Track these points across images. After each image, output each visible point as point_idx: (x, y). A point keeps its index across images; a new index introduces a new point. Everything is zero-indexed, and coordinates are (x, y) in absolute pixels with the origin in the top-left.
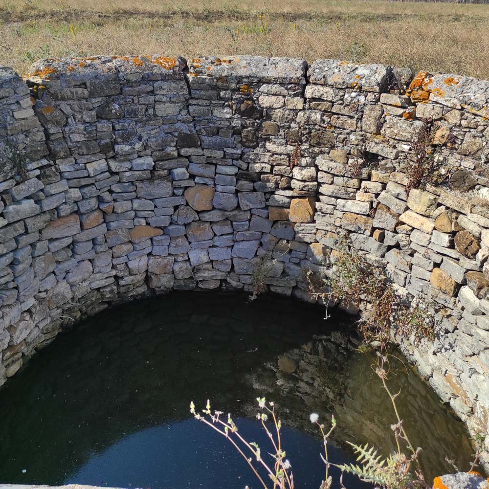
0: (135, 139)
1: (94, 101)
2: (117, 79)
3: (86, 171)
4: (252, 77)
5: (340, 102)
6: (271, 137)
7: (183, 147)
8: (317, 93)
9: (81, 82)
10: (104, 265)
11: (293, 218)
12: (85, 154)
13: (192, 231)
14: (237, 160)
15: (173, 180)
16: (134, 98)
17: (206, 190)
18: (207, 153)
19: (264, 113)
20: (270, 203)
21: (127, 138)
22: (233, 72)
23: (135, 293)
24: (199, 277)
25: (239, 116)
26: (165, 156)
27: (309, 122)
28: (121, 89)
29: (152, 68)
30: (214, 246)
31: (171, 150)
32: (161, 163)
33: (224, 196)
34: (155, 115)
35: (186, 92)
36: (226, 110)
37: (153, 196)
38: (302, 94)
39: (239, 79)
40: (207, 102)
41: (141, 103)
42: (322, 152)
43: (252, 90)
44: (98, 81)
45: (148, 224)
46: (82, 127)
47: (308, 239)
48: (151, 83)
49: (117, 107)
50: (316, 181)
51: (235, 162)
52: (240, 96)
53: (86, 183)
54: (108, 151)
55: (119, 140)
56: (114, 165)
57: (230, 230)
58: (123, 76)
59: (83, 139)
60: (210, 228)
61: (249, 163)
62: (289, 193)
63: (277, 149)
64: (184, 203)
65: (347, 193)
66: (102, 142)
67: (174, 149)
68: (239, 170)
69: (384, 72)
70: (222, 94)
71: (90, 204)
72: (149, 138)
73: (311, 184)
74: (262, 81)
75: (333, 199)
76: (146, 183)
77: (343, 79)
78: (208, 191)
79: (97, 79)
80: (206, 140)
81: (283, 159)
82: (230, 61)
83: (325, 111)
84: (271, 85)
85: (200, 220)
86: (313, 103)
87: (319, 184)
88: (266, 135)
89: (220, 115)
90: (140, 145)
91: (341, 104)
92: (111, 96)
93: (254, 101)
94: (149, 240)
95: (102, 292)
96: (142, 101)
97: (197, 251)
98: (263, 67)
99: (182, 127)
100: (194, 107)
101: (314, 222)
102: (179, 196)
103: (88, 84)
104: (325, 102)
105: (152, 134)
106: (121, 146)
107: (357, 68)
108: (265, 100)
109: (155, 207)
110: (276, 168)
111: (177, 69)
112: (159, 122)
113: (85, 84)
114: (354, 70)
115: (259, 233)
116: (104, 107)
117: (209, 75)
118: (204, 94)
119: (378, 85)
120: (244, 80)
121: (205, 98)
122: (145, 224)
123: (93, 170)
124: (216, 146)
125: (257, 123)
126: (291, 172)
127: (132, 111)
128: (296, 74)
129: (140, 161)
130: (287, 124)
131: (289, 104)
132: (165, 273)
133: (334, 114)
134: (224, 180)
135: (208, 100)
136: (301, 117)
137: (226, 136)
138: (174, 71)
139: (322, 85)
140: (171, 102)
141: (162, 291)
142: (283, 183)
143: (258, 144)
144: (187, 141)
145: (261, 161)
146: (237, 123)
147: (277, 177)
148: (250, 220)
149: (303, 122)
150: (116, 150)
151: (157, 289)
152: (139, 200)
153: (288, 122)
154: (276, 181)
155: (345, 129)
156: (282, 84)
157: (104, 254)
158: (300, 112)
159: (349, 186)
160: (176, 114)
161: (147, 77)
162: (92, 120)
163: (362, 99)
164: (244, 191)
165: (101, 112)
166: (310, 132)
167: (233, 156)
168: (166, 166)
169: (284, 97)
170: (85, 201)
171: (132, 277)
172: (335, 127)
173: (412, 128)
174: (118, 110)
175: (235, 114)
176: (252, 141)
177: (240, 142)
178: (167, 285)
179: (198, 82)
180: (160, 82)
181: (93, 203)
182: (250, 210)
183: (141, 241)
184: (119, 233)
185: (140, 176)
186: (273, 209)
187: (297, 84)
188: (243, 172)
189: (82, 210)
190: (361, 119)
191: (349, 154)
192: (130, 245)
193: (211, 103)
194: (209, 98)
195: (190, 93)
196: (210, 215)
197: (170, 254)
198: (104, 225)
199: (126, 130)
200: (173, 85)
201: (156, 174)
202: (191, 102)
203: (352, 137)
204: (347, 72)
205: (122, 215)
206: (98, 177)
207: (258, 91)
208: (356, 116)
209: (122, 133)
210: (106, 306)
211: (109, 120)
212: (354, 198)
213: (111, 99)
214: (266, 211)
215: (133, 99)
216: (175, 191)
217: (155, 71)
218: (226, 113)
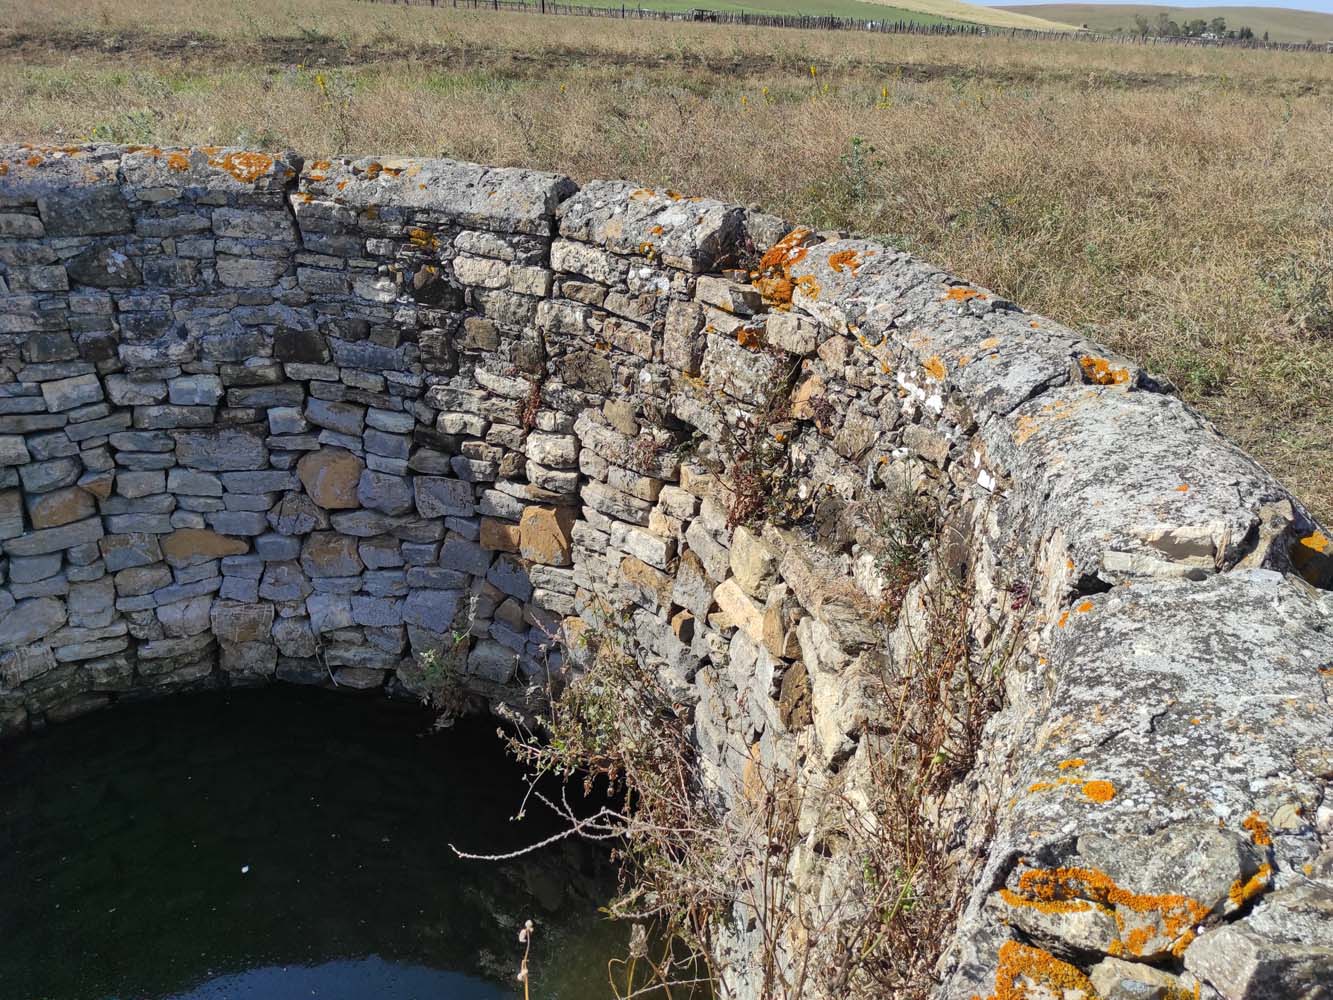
0: (169, 335)
1: (58, 243)
2: (117, 198)
3: (39, 399)
4: (435, 212)
5: (620, 286)
6: (483, 354)
7: (291, 360)
8: (572, 261)
9: (21, 200)
10: (92, 611)
11: (529, 551)
12: (35, 360)
13: (310, 554)
14: (413, 399)
15: (268, 432)
16: (164, 243)
17: (343, 462)
18: (349, 378)
19: (468, 299)
20: (483, 509)
21: (149, 329)
22: (394, 197)
23: (176, 679)
24: (335, 658)
25: (412, 300)
26: (246, 376)
27: (560, 328)
28: (133, 221)
29: (208, 176)
30: (362, 593)
31: (260, 364)
32: (238, 392)
33: (379, 481)
34: (219, 284)
35: (289, 235)
36: (384, 283)
37: (216, 464)
38: (545, 260)
39: (408, 215)
40: (339, 263)
41: (181, 254)
42: (587, 403)
43: (438, 243)
44: (67, 201)
45: (208, 526)
46: (27, 300)
47: (558, 604)
48: (203, 210)
49: (120, 259)
50: (576, 468)
51: (408, 404)
52: (410, 253)
53: (41, 427)
54: (100, 355)
55: (129, 334)
56: (118, 389)
57: (396, 561)
58: (134, 192)
59: (31, 328)
60: (353, 551)
61: (438, 412)
62: (519, 490)
63: (496, 385)
64: (296, 487)
65: (629, 510)
66: (82, 337)
67: (267, 362)
68: (416, 424)
69: (715, 221)
70: (371, 244)
71: (48, 474)
72: (205, 334)
73: (560, 475)
74: (457, 223)
75: (606, 518)
76: (195, 434)
77: (624, 231)
78: (347, 464)
79: (67, 195)
80: (342, 348)
81: (507, 409)
82: (397, 171)
83: (592, 305)
84: (477, 233)
85: (331, 529)
86: (569, 283)
87: (584, 479)
88: (474, 350)
89: (369, 293)
90: (183, 348)
91: (621, 292)
92: (109, 234)
93: (443, 267)
94: (214, 563)
95: (87, 670)
96: (184, 249)
97: (324, 598)
98: (464, 189)
99: (284, 316)
100: (308, 271)
101: (570, 566)
102: (281, 470)
103: (42, 206)
104: (592, 285)
105: (214, 326)
106: (133, 348)
107: (664, 209)
108: (466, 268)
109: (225, 490)
110: (495, 428)
111: (266, 182)
112: (228, 300)
113: (35, 205)
114: (655, 213)
115: (461, 576)
116: (86, 260)
117: (338, 201)
118: (330, 242)
119: (694, 253)
120: (419, 217)
121: (331, 252)
122: (202, 526)
123: (58, 399)
124: (364, 362)
125: (452, 318)
126: (523, 442)
127: (160, 271)
128: (528, 212)
129: (185, 384)
130: (516, 328)
131: (516, 280)
132: (257, 640)
133: (610, 314)
134: (383, 445)
135: (340, 257)
136: (544, 314)
137: (385, 343)
138: (257, 188)
139: (585, 243)
140: (252, 256)
141: (246, 679)
142: (506, 466)
143: (458, 368)
144: (295, 346)
145: (465, 407)
146: (406, 315)
147: (495, 449)
148: (441, 543)
149: (547, 327)
150: (121, 357)
151: (233, 674)
152: (181, 472)
153: (518, 323)
154: (493, 458)
155: (632, 354)
156: (500, 234)
157: (91, 587)
158: (542, 303)
159: (635, 494)
160: (268, 283)
161: (192, 197)
162: (55, 285)
163: (664, 284)
164: (426, 474)
165: (79, 269)
166: (564, 353)
167: (404, 391)
168: (251, 401)
169: (508, 263)
170: (36, 466)
171: (170, 643)
172: (614, 348)
173: (755, 369)
174: (122, 266)
175: (402, 295)
176: (442, 361)
177: (418, 359)
178: (259, 667)
179: (312, 216)
180: (224, 210)
181: (59, 471)
182: (443, 518)
183: (189, 565)
184: (132, 542)
185: (184, 418)
186: (490, 522)
187: (531, 236)
188: (423, 430)
189: (29, 486)
190: (662, 333)
191: (640, 415)
192: (164, 572)
193: (346, 264)
194: (342, 253)
195: (300, 240)
196: (351, 520)
197: (261, 600)
198: (97, 521)
199: (147, 312)
200: (257, 218)
201: (226, 416)
202: (300, 258)
203: (645, 376)
204: (640, 216)
205: (140, 502)
206: (73, 415)
207: (452, 245)
208: (652, 325)
209: (135, 320)
210: (102, 701)
211: (104, 288)
212: (643, 524)
213: (107, 242)
214: (475, 526)
215: (160, 245)
216: (273, 459)
217: (212, 183)
218: (383, 289)
